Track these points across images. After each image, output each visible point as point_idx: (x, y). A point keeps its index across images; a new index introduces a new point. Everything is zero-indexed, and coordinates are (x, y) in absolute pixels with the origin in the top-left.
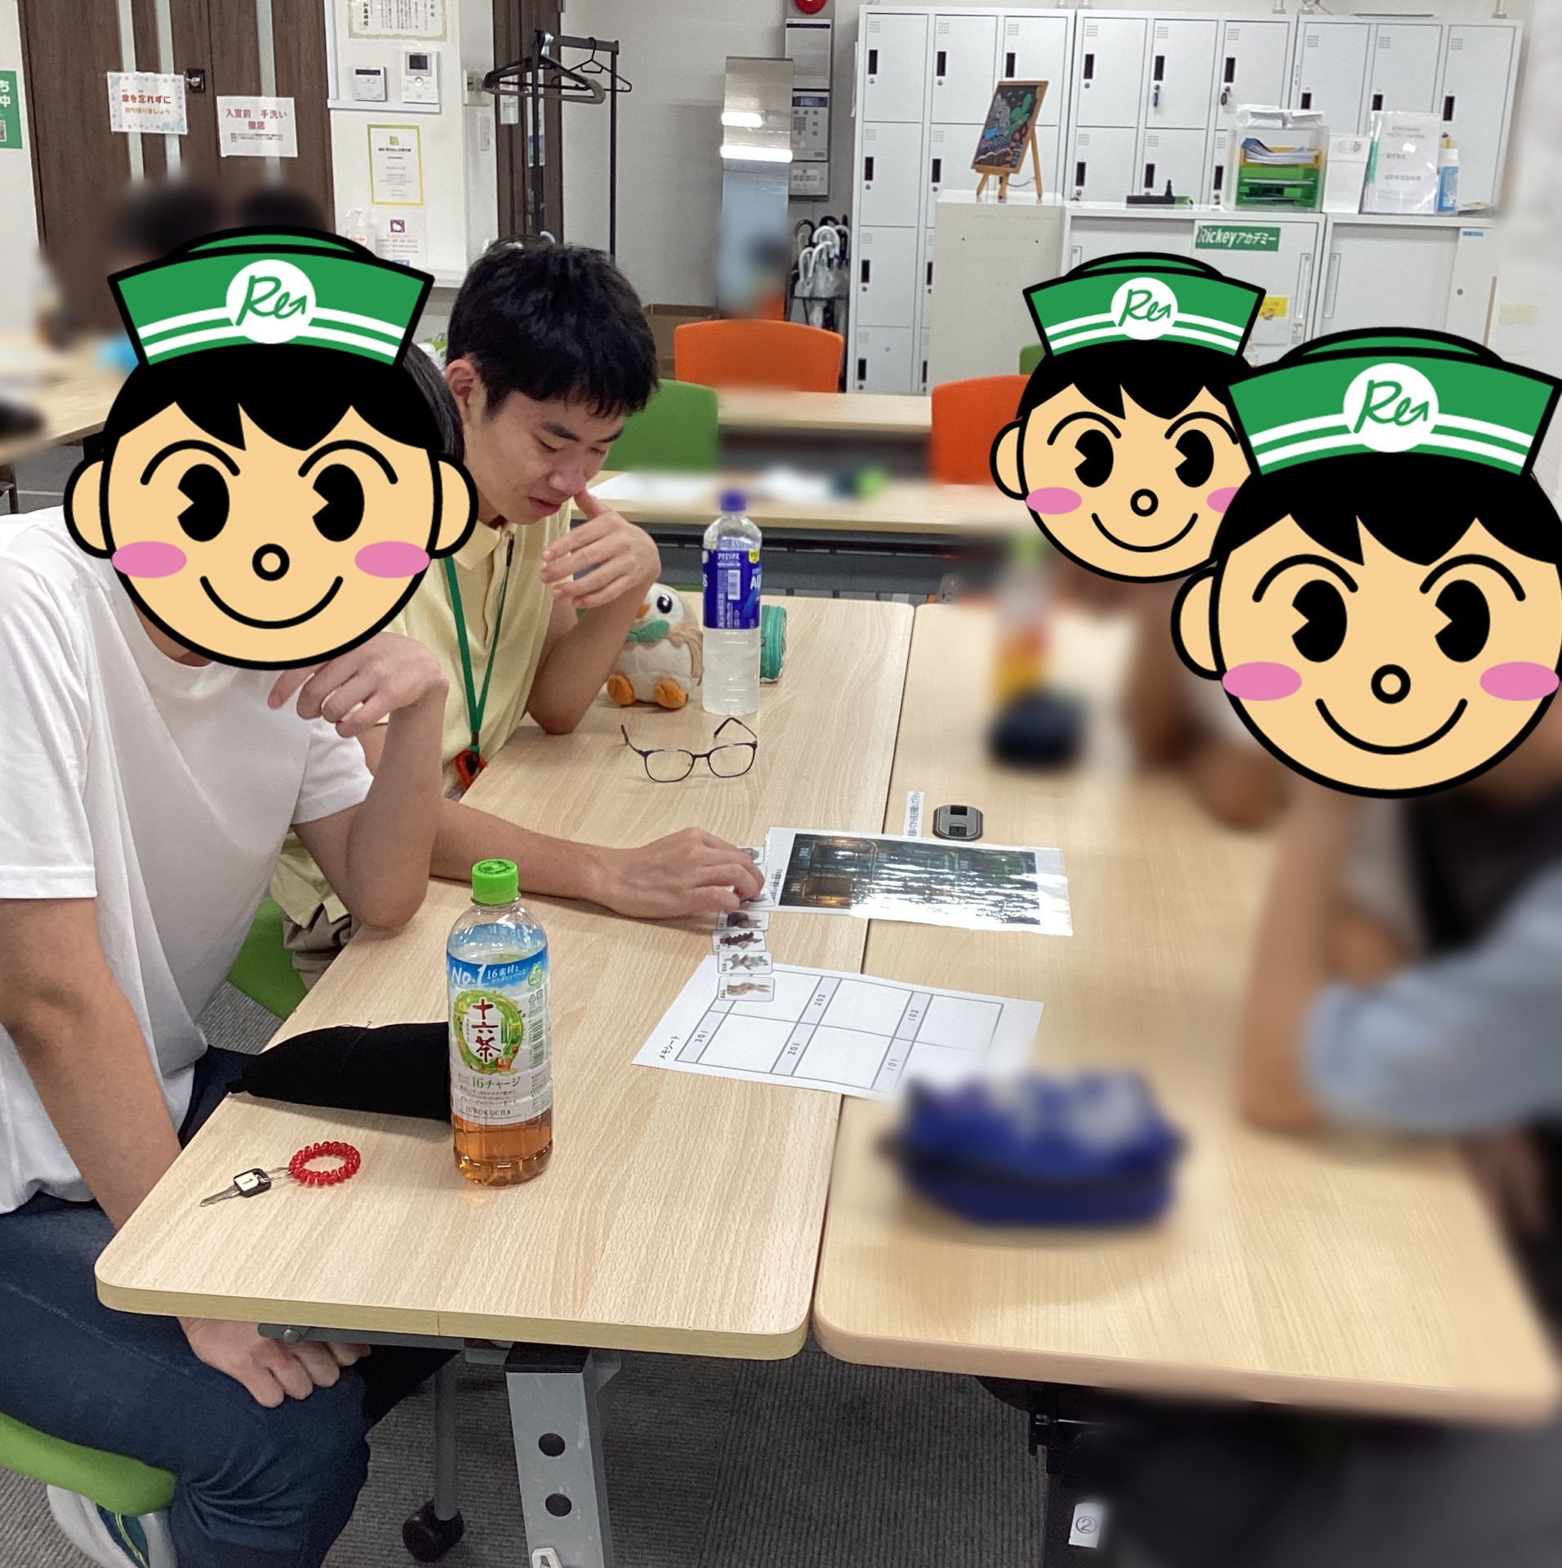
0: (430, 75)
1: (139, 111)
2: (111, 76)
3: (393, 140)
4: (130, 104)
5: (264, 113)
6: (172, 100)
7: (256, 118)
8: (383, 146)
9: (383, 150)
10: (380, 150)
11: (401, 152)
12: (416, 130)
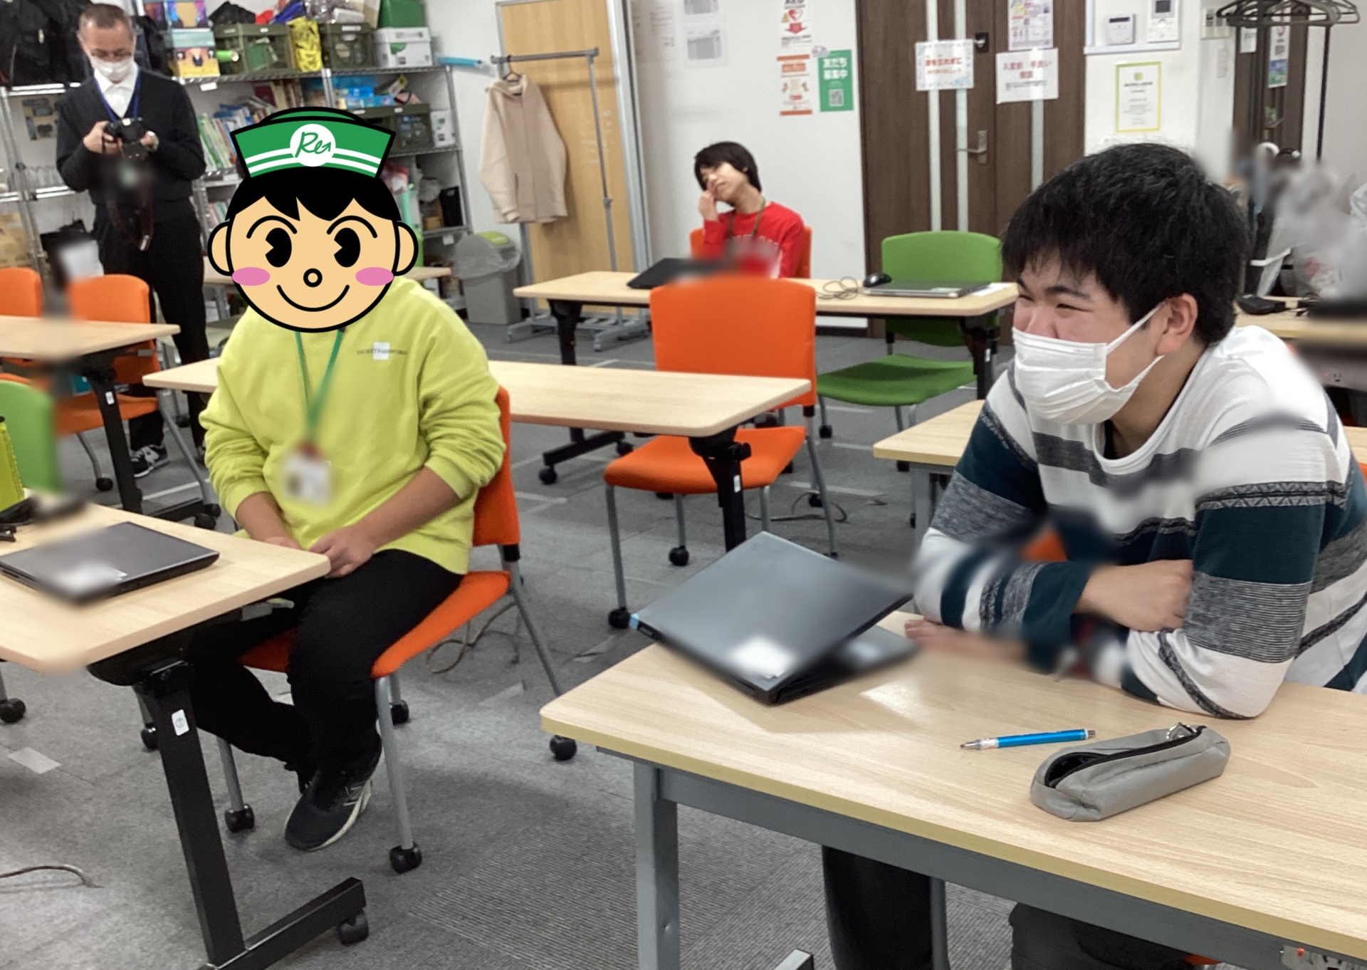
0: (1173, 16)
1: (938, 72)
2: (919, 45)
3: (1137, 76)
4: (932, 67)
5: (1033, 64)
6: (964, 61)
7: (1026, 68)
8: (1128, 82)
9: (1129, 85)
10: (1126, 85)
11: (1144, 86)
12: (1158, 65)
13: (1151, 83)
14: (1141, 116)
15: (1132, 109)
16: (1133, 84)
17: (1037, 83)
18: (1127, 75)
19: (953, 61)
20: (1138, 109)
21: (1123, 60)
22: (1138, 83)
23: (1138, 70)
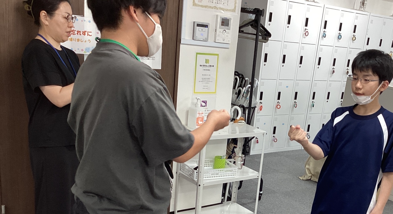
0: (229, 29)
3: (207, 61)
8: (203, 64)
9: (202, 66)
10: (200, 66)
11: (210, 67)
12: (217, 56)
13: (213, 66)
14: (206, 85)
15: (203, 80)
16: (204, 66)
18: (202, 60)
19: (84, 33)
20: (206, 80)
21: (200, 50)
22: (207, 65)
23: (207, 57)
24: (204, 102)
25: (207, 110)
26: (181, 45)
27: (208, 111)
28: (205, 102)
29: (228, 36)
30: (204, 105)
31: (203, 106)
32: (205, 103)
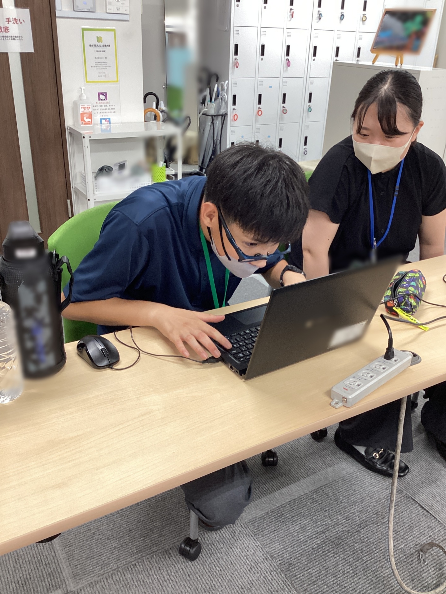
3: (99, 39)
5: (8, 20)
7: (3, 24)
8: (93, 44)
9: (92, 46)
10: (90, 46)
11: (104, 47)
12: (113, 32)
13: (109, 46)
14: (104, 71)
15: (97, 65)
16: (95, 45)
17: (14, 38)
18: (91, 38)
20: (101, 65)
21: (87, 25)
22: (100, 45)
23: (99, 34)
24: (103, 95)
25: (108, 105)
26: (57, 20)
27: (110, 106)
28: (105, 94)
29: (124, 4)
30: (104, 98)
31: (102, 100)
32: (105, 96)
